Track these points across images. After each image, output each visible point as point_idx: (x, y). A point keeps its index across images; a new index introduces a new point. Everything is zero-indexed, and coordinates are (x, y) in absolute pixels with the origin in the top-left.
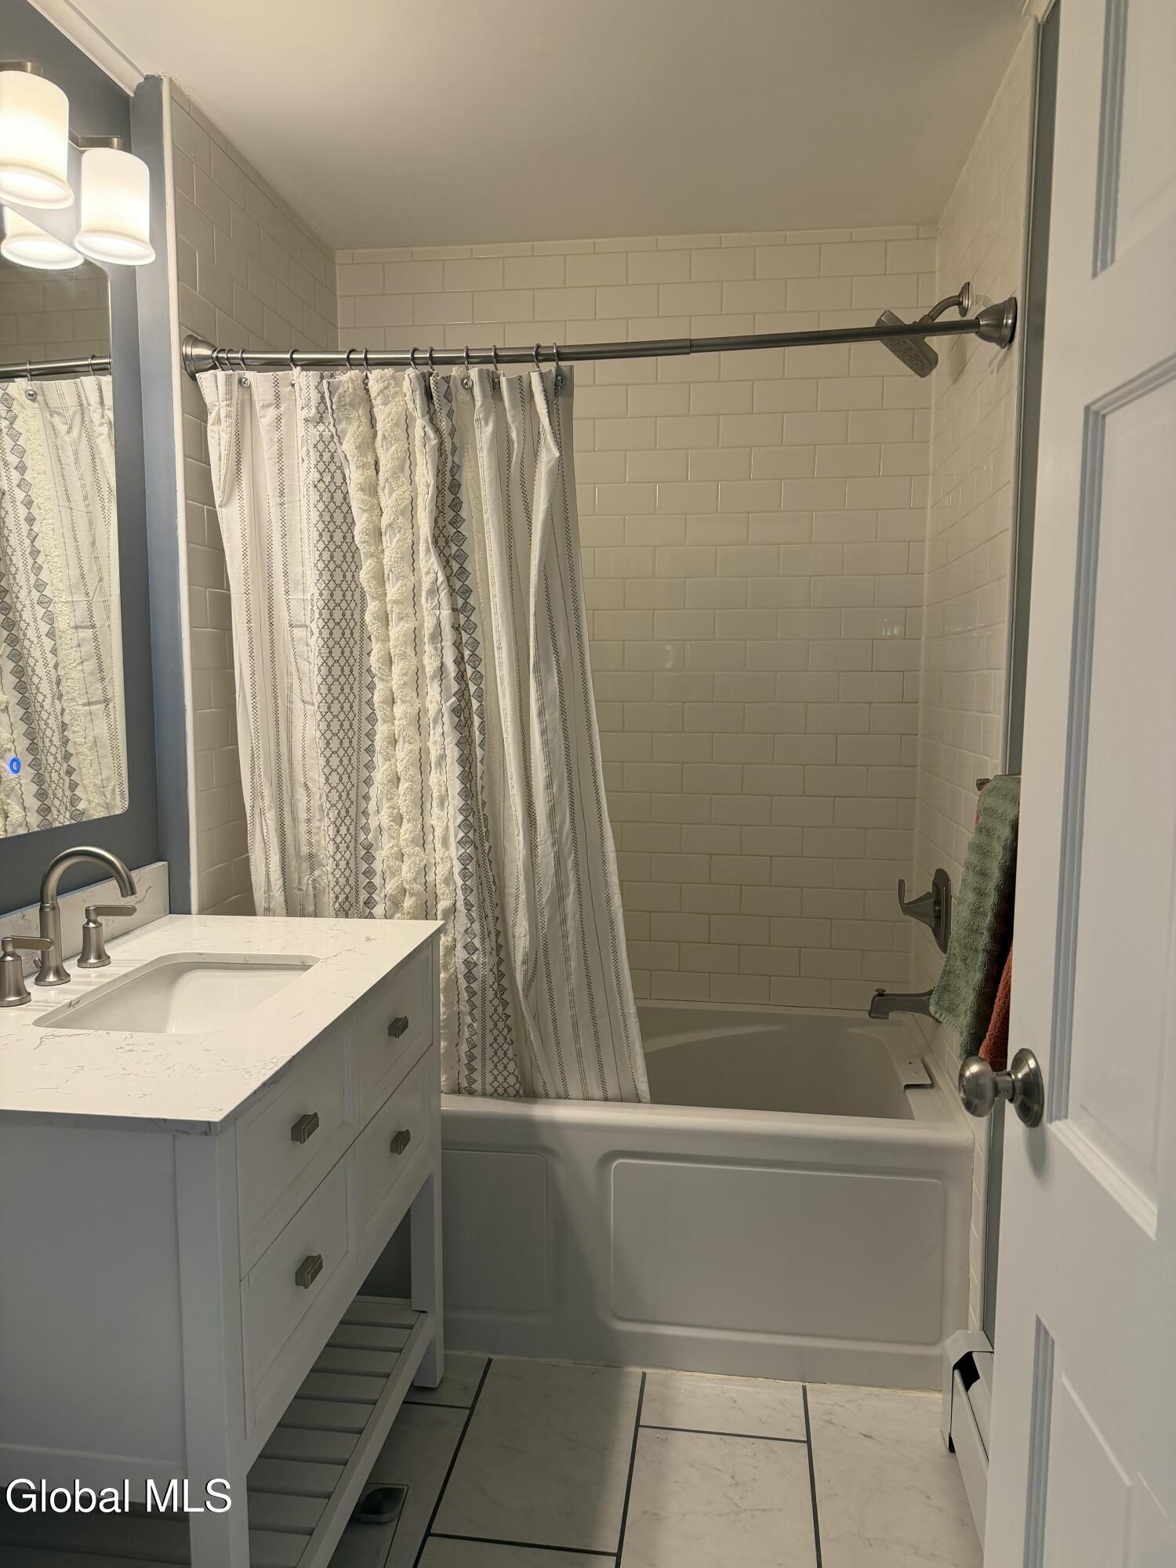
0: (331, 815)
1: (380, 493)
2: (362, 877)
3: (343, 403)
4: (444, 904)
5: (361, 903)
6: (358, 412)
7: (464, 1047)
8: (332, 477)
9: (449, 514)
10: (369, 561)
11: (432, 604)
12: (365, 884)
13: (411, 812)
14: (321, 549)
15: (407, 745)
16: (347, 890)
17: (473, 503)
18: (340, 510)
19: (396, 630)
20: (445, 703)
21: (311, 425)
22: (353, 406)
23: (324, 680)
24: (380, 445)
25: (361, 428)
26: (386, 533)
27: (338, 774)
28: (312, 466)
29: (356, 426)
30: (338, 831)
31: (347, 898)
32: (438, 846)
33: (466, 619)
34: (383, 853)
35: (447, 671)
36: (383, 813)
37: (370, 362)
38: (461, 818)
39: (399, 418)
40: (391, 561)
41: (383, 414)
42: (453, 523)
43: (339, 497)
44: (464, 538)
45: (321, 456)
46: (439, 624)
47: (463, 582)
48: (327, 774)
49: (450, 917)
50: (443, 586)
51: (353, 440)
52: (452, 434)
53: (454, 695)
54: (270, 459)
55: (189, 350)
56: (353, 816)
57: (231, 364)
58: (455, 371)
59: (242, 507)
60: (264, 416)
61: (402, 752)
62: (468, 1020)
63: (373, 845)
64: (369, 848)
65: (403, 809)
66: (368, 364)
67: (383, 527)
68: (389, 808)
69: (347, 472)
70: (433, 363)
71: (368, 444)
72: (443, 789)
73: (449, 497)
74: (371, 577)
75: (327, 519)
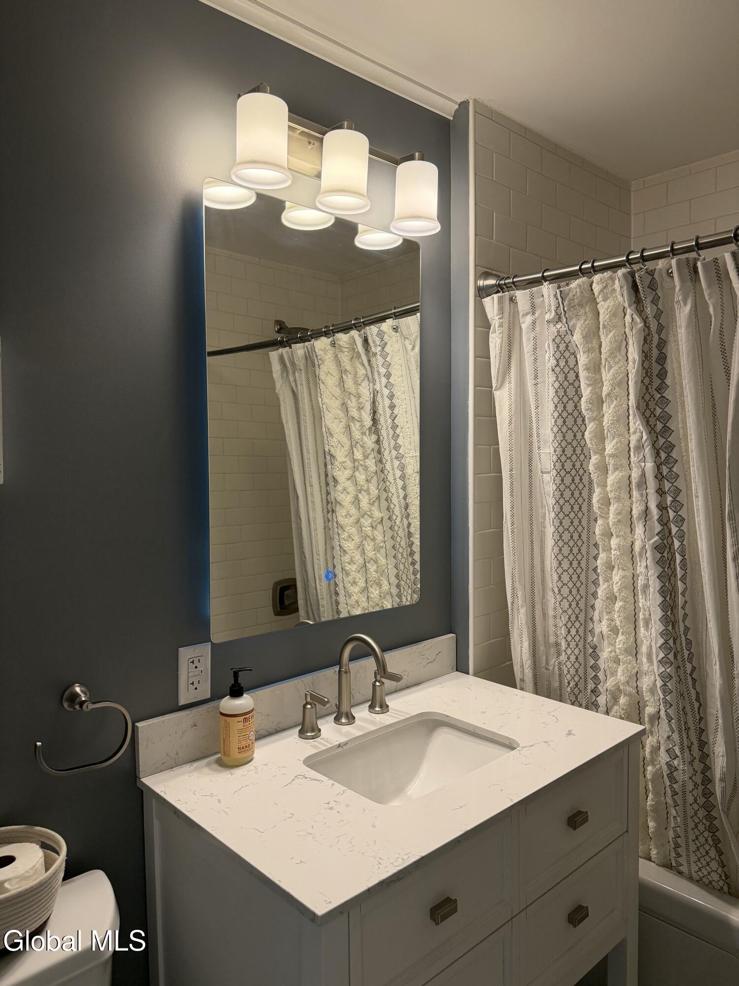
0: (563, 619)
1: (603, 370)
2: (590, 670)
3: (573, 305)
4: (650, 710)
5: (589, 691)
6: (585, 309)
7: (671, 834)
8: (567, 362)
9: (657, 382)
10: (592, 424)
11: (638, 457)
12: (592, 676)
13: (624, 626)
14: (556, 417)
15: (620, 571)
16: (577, 678)
17: (676, 372)
18: (573, 386)
19: (612, 478)
20: (648, 541)
21: (552, 325)
22: (581, 305)
23: (557, 515)
24: (602, 333)
25: (587, 322)
26: (606, 400)
27: (568, 587)
28: (551, 355)
29: (582, 322)
30: (569, 632)
31: (576, 685)
32: (645, 660)
33: (669, 470)
34: (605, 653)
35: (650, 514)
36: (603, 623)
37: (597, 269)
38: (661, 641)
39: (616, 309)
40: (608, 423)
41: (604, 307)
42: (658, 390)
43: (571, 377)
44: (668, 401)
45: (558, 347)
46: (643, 474)
47: (666, 439)
48: (560, 587)
49: (655, 722)
50: (646, 444)
51: (580, 332)
52: (657, 316)
53: (657, 535)
54: (527, 353)
55: (481, 283)
56: (582, 621)
57: (507, 287)
58: (661, 264)
59: (510, 389)
60: (524, 322)
61: (617, 576)
62: (673, 812)
63: (597, 647)
64: (594, 648)
65: (618, 623)
66: (595, 271)
67: (604, 396)
68: (608, 620)
69: (578, 357)
70: (644, 261)
71: (592, 334)
72: (647, 613)
73: (656, 368)
74: (594, 436)
75: (561, 393)
